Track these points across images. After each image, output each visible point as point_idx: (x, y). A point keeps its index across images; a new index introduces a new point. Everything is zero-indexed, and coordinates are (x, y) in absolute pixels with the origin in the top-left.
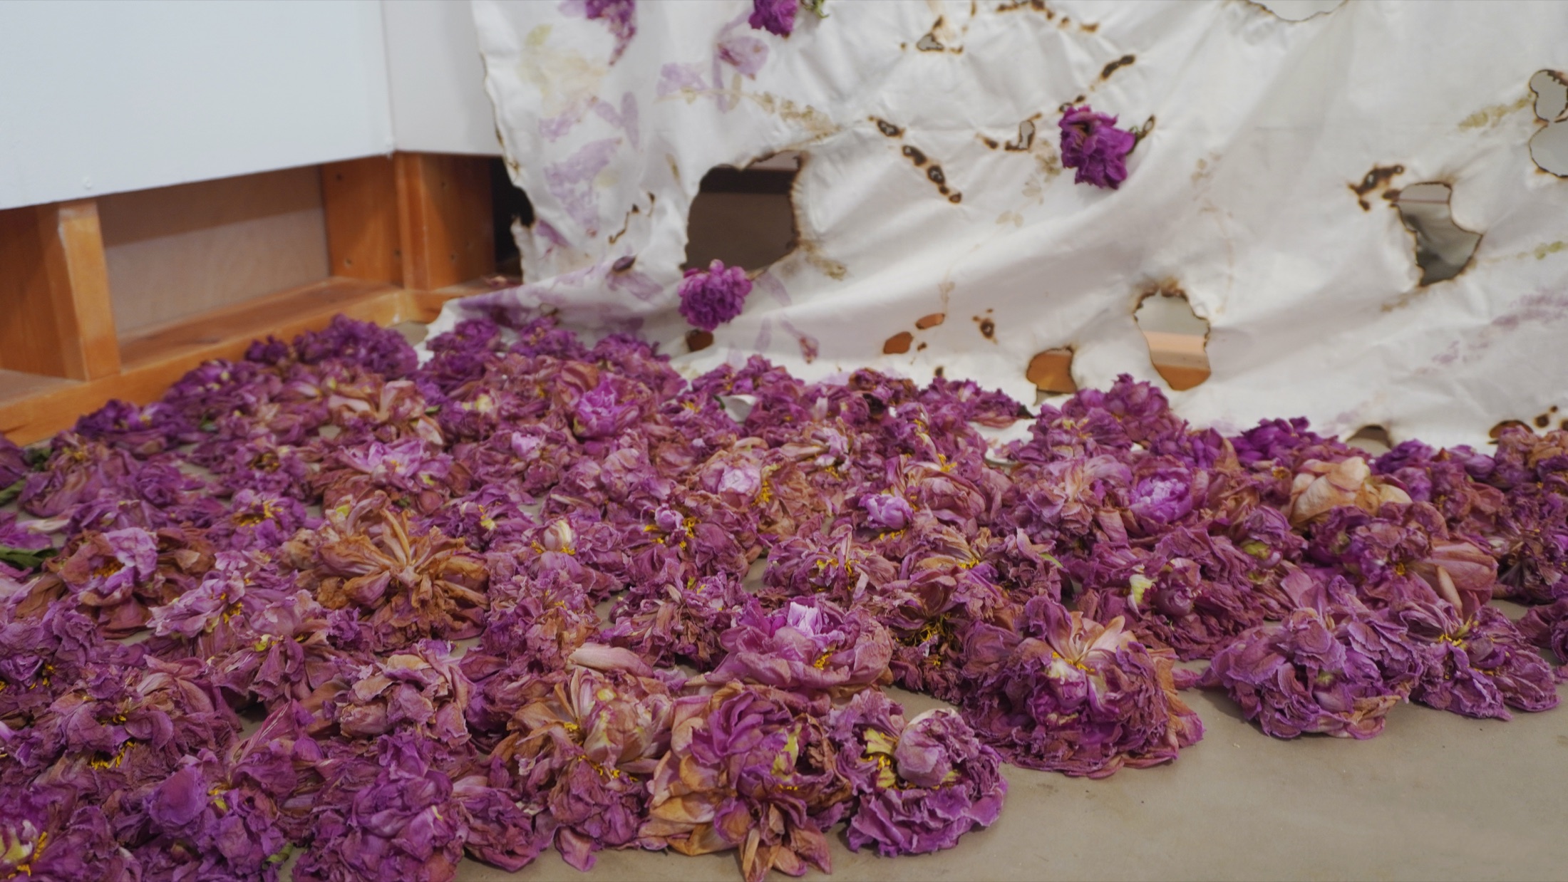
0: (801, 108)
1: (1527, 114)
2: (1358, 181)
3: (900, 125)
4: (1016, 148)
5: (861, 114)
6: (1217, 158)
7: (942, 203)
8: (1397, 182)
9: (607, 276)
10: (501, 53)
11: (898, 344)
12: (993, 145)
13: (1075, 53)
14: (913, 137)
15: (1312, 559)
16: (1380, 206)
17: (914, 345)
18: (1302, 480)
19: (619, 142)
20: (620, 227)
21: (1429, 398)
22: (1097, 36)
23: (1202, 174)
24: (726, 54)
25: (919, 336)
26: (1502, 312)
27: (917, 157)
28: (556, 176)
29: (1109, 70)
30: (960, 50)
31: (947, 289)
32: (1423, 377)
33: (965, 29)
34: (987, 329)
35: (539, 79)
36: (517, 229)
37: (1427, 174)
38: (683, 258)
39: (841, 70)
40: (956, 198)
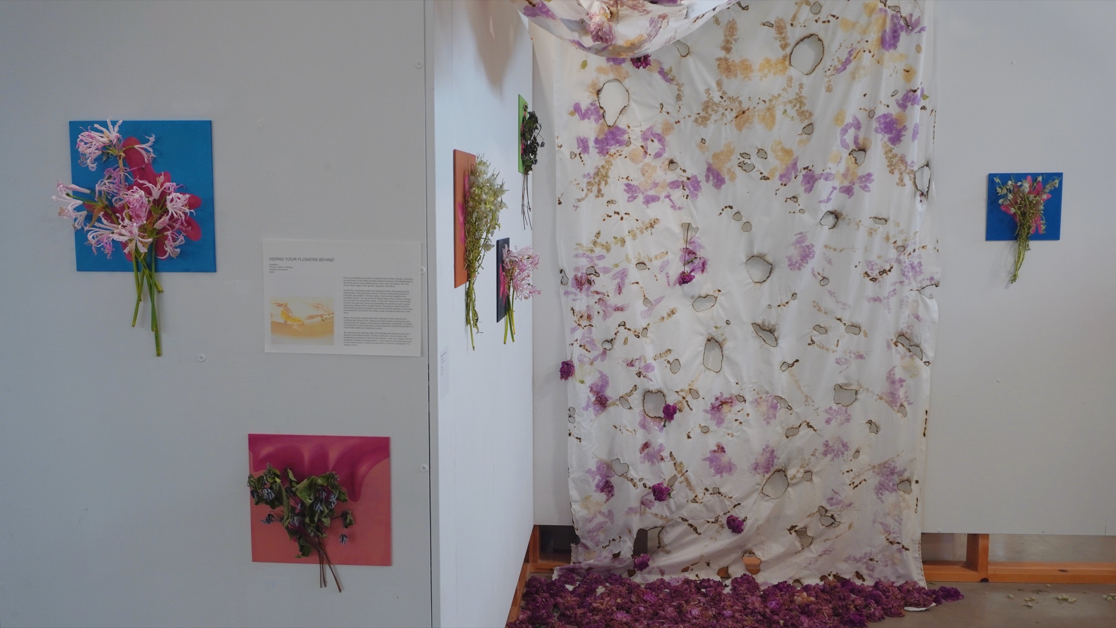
0: (665, 516)
1: (818, 514)
2: (789, 528)
3: (688, 519)
4: (714, 523)
5: (677, 517)
6: (761, 525)
7: (696, 535)
8: (797, 529)
9: (611, 559)
10: (575, 502)
11: (686, 570)
12: (709, 522)
13: (728, 503)
14: (690, 522)
15: (803, 613)
16: (794, 534)
17: (690, 569)
18: (796, 598)
19: (607, 522)
20: (608, 544)
21: (806, 572)
22: (732, 499)
23: (758, 528)
24: (642, 503)
25: (691, 567)
26: (819, 553)
27: (691, 525)
28: (589, 532)
29: (735, 506)
30: (702, 503)
31: (702, 557)
32: (805, 568)
33: (703, 498)
34: (708, 564)
35: (587, 508)
36: (573, 545)
37: (802, 526)
38: (632, 553)
39: (673, 507)
40: (700, 534)
